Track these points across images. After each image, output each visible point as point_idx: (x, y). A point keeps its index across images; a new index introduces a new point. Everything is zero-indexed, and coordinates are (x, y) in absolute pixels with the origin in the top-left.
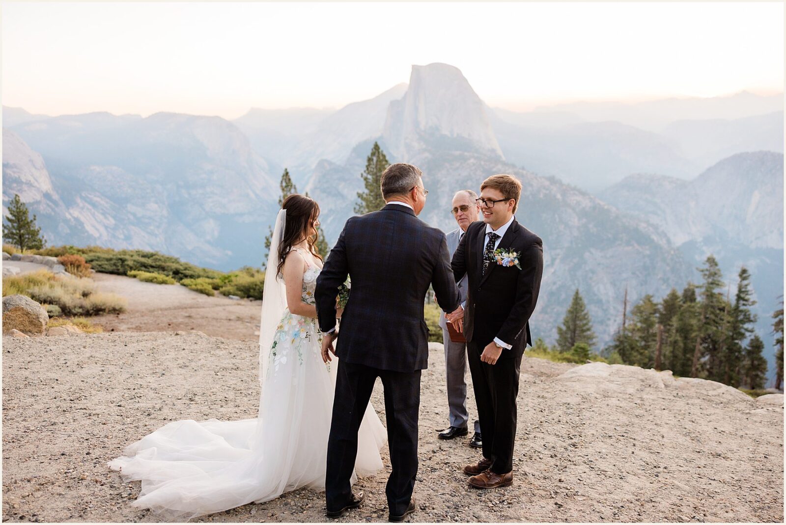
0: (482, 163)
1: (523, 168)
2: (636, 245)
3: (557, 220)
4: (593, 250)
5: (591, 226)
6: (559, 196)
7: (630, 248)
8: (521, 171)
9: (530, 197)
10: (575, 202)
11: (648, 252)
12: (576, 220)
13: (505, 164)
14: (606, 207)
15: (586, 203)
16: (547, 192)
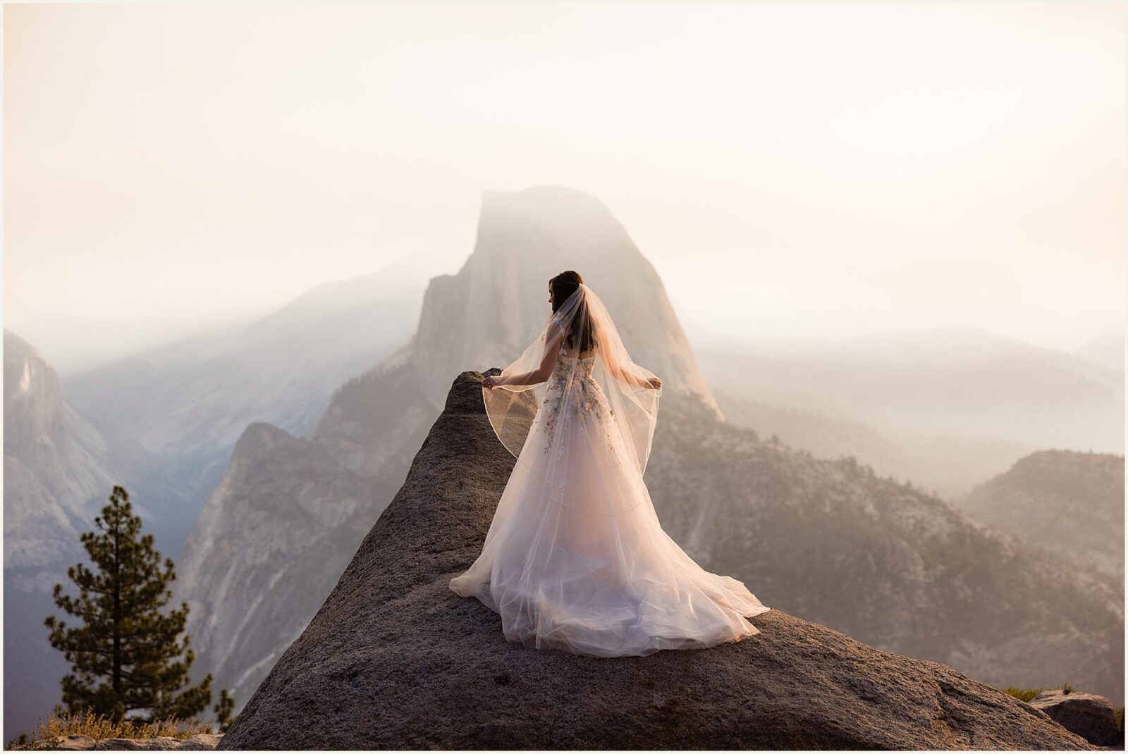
0: (675, 428)
1: (775, 440)
2: (1072, 629)
3: (874, 567)
4: (968, 645)
5: (958, 582)
6: (870, 508)
7: (1061, 636)
8: (771, 446)
9: (801, 511)
10: (912, 521)
11: (1105, 647)
12: (920, 569)
13: (727, 430)
14: (988, 534)
15: (939, 526)
16: (841, 498)
